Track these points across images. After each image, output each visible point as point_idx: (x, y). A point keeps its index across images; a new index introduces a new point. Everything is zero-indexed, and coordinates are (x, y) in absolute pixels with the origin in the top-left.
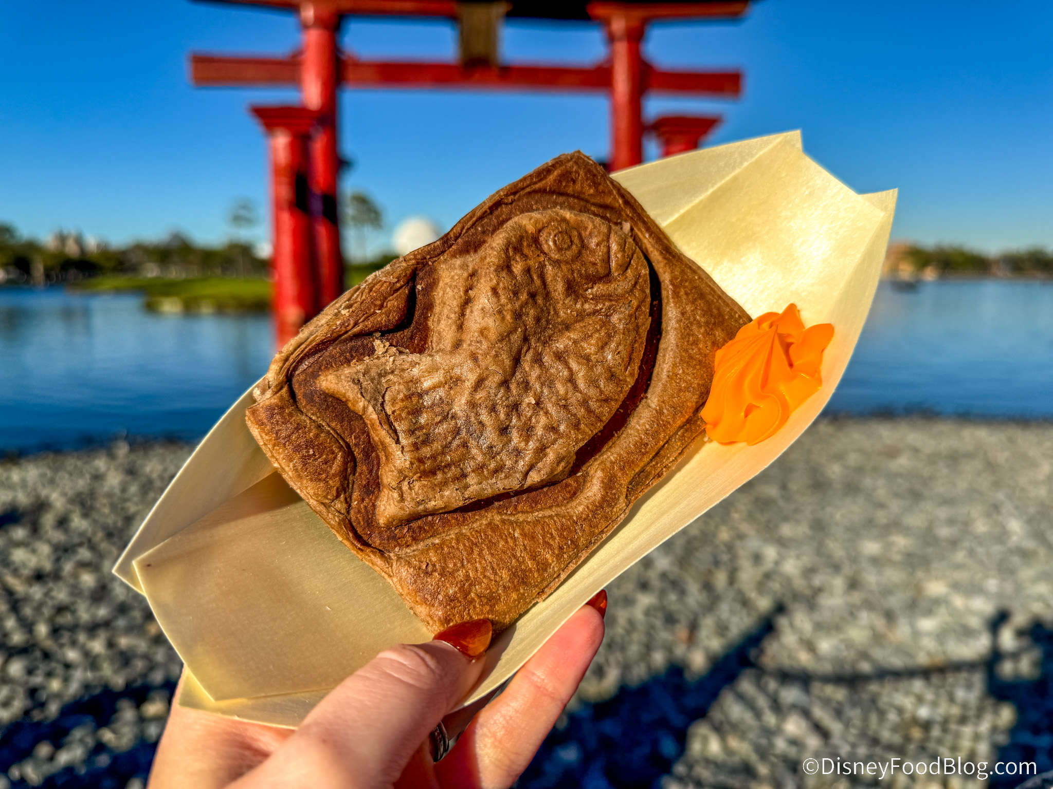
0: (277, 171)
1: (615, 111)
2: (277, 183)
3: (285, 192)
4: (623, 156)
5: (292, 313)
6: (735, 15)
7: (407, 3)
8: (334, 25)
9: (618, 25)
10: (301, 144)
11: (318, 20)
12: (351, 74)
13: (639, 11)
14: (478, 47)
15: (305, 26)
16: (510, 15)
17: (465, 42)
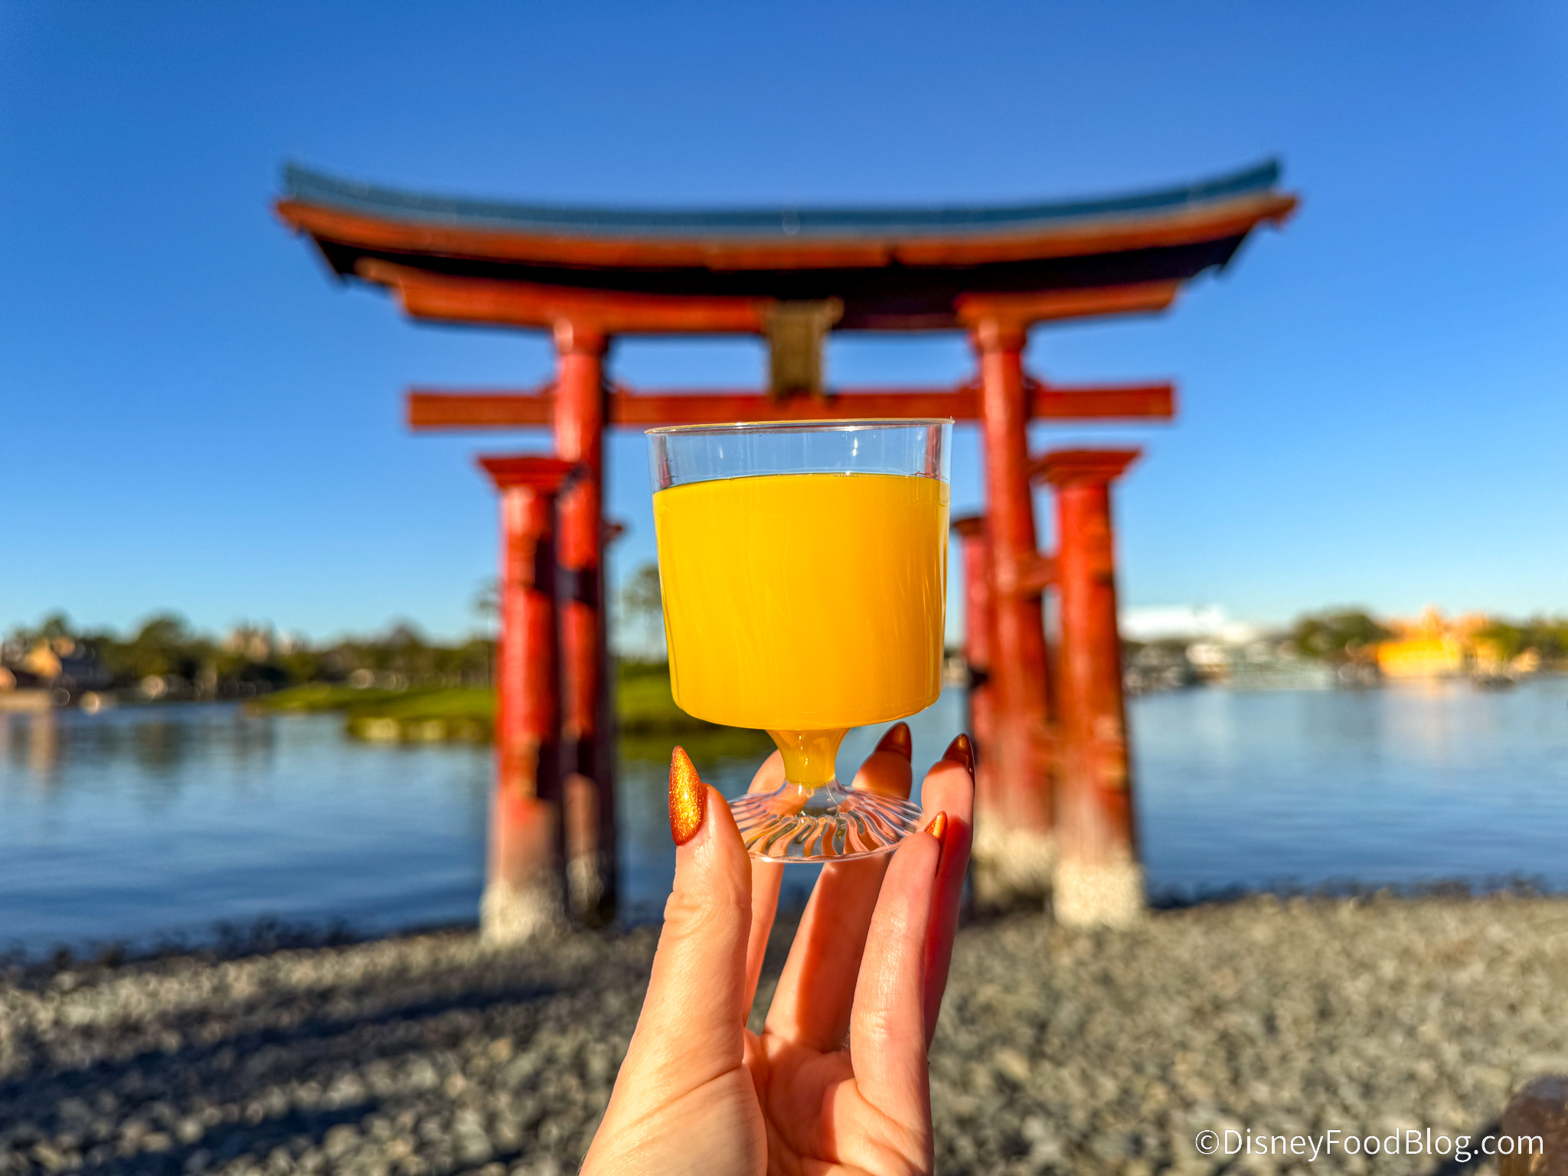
0: (513, 543)
1: (988, 446)
2: (511, 559)
3: (522, 571)
4: (1003, 507)
5: (522, 739)
6: (1158, 309)
7: (697, 315)
8: (601, 348)
9: (987, 332)
10: (546, 505)
11: (579, 342)
12: (623, 412)
13: (1018, 309)
14: (795, 371)
15: (561, 352)
16: (838, 327)
17: (777, 365)
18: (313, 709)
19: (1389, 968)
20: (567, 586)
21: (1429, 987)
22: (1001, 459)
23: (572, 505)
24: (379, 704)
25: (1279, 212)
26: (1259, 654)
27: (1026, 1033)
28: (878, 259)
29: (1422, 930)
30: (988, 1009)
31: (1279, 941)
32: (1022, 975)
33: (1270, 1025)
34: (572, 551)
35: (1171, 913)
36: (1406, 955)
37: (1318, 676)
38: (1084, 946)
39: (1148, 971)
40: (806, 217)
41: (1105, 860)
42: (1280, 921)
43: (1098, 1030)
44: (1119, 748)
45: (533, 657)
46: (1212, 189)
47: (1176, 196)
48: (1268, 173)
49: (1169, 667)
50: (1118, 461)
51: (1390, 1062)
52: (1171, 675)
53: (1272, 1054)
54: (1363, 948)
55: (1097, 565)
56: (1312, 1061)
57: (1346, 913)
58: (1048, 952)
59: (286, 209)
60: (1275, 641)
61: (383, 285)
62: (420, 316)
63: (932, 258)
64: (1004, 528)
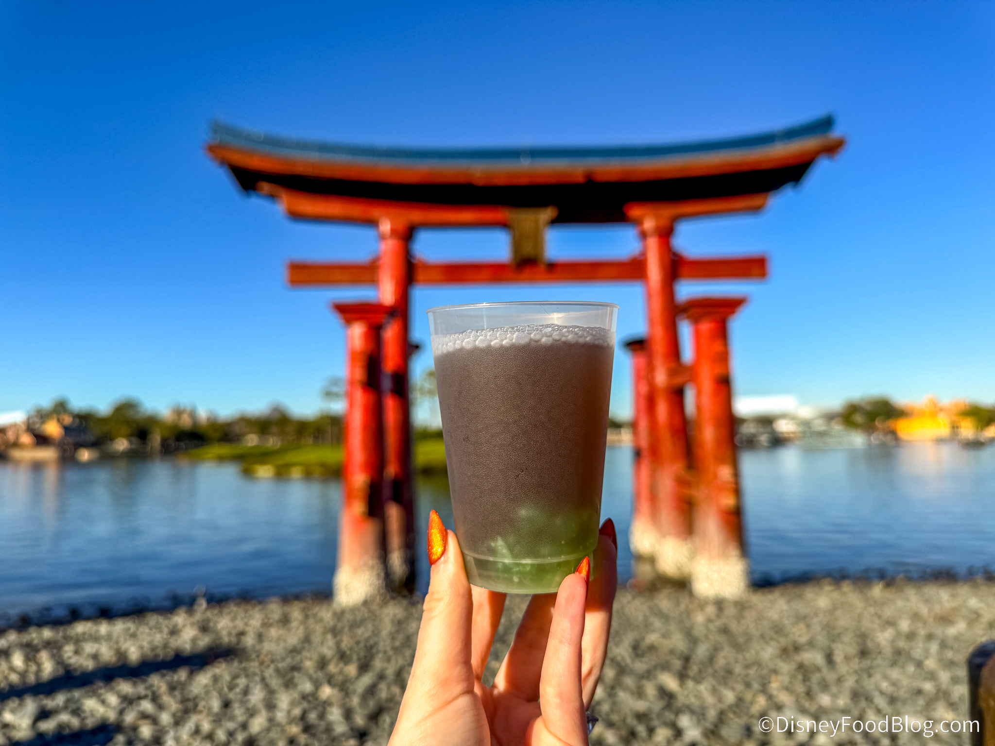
0: (353, 355)
1: (649, 296)
2: (352, 366)
3: (360, 374)
4: (659, 335)
5: (359, 479)
6: (756, 209)
7: (467, 216)
8: (407, 235)
9: (649, 224)
10: (375, 333)
11: (394, 232)
12: (420, 275)
13: (668, 211)
14: (528, 250)
15: (382, 237)
16: (555, 222)
17: (517, 246)
18: (221, 459)
19: (905, 625)
20: (387, 384)
21: (930, 637)
22: (657, 303)
23: (390, 333)
24: (263, 456)
25: (832, 149)
26: (820, 425)
27: (677, 664)
28: (581, 180)
29: (927, 601)
30: (652, 648)
31: (834, 609)
32: (673, 627)
33: (829, 658)
34: (390, 363)
35: (766, 590)
36: (916, 617)
37: (858, 440)
38: (711, 610)
39: (752, 626)
40: (535, 153)
41: (724, 556)
42: (836, 595)
43: (720, 662)
44: (733, 486)
45: (365, 428)
46: (791, 134)
47: (767, 139)
48: (826, 124)
49: (762, 433)
50: (731, 305)
51: (905, 682)
52: (764, 439)
53: (831, 677)
54: (888, 612)
55: (719, 370)
56: (857, 681)
57: (877, 590)
58: (688, 613)
59: (213, 149)
60: (830, 417)
61: (272, 197)
62: (295, 216)
63: (613, 178)
64: (659, 347)
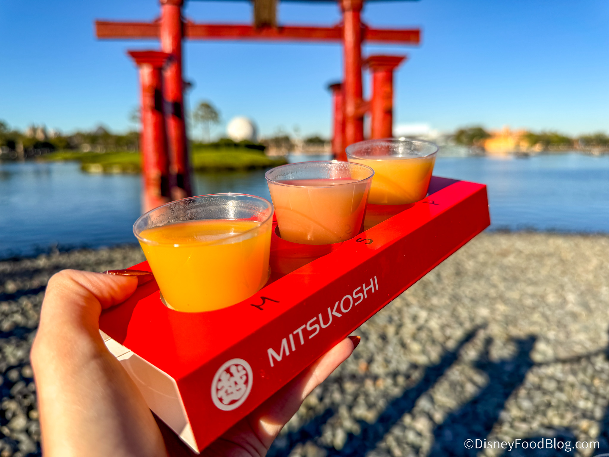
0: (144, 89)
1: (345, 53)
2: (144, 96)
3: (149, 101)
4: (351, 80)
5: (154, 173)
8: (180, 2)
10: (158, 73)
12: (190, 32)
14: (265, 16)
15: (162, 3)
17: (257, 13)
18: (66, 160)
20: (169, 109)
22: (351, 58)
23: (169, 73)
24: (94, 158)
26: (441, 143)
29: (494, 244)
34: (170, 93)
36: (487, 253)
37: (462, 151)
45: (156, 138)
50: (397, 61)
51: (480, 290)
55: (386, 105)
60: (448, 137)
64: (350, 89)
